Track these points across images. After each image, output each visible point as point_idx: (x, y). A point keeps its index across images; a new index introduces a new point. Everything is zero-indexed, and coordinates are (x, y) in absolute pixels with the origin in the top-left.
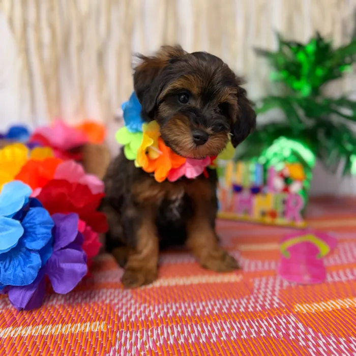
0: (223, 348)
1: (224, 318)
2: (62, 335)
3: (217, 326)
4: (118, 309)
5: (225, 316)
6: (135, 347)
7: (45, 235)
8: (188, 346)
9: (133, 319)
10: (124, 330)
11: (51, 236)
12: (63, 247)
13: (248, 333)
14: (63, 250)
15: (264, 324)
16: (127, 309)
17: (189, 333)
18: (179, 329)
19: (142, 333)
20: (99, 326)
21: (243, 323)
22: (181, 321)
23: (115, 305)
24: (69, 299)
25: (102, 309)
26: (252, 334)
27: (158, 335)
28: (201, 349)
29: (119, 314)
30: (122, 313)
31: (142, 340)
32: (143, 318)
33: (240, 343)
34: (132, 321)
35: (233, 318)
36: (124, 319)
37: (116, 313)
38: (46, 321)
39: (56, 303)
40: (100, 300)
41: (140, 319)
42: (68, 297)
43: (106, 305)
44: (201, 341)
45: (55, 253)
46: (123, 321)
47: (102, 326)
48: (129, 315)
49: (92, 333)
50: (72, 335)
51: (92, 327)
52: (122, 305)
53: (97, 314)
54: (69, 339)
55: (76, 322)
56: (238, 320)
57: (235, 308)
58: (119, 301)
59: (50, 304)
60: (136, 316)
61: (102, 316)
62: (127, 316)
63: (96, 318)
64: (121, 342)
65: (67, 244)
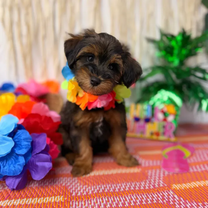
1: (132, 193)
2: (38, 204)
3: (128, 197)
4: (70, 189)
5: (132, 191)
7: (27, 146)
9: (79, 194)
10: (74, 200)
11: (30, 146)
12: (38, 153)
13: (147, 201)
14: (38, 155)
15: (155, 196)
16: (75, 189)
17: (112, 202)
18: (106, 199)
19: (85, 202)
20: (60, 199)
21: (143, 196)
22: (107, 195)
23: (68, 186)
24: (41, 183)
25: (61, 189)
27: (94, 203)
29: (71, 192)
30: (73, 191)
31: (85, 206)
32: (85, 194)
33: (142, 207)
34: (79, 195)
35: (137, 193)
36: (74, 194)
37: (69, 191)
38: (28, 196)
39: (33, 186)
40: (60, 184)
41: (83, 194)
43: (63, 186)
44: (119, 206)
45: (33, 157)
46: (73, 196)
47: (61, 198)
49: (56, 203)
50: (44, 204)
51: (56, 199)
52: (73, 186)
53: (58, 192)
54: (42, 206)
55: (46, 197)
56: (140, 194)
57: (138, 187)
58: (70, 184)
59: (30, 186)
60: (81, 193)
62: (76, 193)
63: (57, 194)
64: (73, 207)
65: (40, 151)
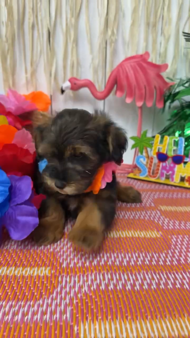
0: (144, 295)
1: (146, 270)
2: (15, 276)
3: (140, 275)
4: (60, 257)
5: (147, 268)
6: (74, 290)
7: (3, 192)
8: (116, 292)
9: (72, 265)
10: (64, 274)
11: (8, 194)
12: (19, 203)
13: (166, 284)
14: (19, 206)
15: (179, 276)
16: (67, 256)
17: (117, 281)
18: (109, 276)
19: (79, 277)
20: (45, 271)
21: (161, 275)
22: (111, 269)
23: (57, 252)
24: (21, 245)
25: (47, 256)
26: (169, 285)
27: (92, 281)
28: (127, 295)
29: (61, 261)
30: (63, 260)
31: (79, 284)
32: (80, 264)
33: (159, 292)
34: (71, 267)
35: (154, 269)
36: (64, 265)
37: (59, 260)
38: (3, 263)
39: (10, 248)
40: (46, 249)
41: (78, 266)
42: (20, 243)
43: (51, 253)
44: (127, 288)
45: (12, 207)
46: (64, 267)
47: (47, 271)
48: (69, 261)
49: (39, 277)
50: (23, 277)
51: (39, 271)
52: (64, 252)
53: (43, 261)
54: (20, 280)
55: (26, 267)
56: (157, 272)
57: (155, 261)
58: (61, 249)
60: (75, 263)
61: (47, 263)
62: (67, 263)
63: (42, 264)
64: (62, 285)
65: (23, 201)
